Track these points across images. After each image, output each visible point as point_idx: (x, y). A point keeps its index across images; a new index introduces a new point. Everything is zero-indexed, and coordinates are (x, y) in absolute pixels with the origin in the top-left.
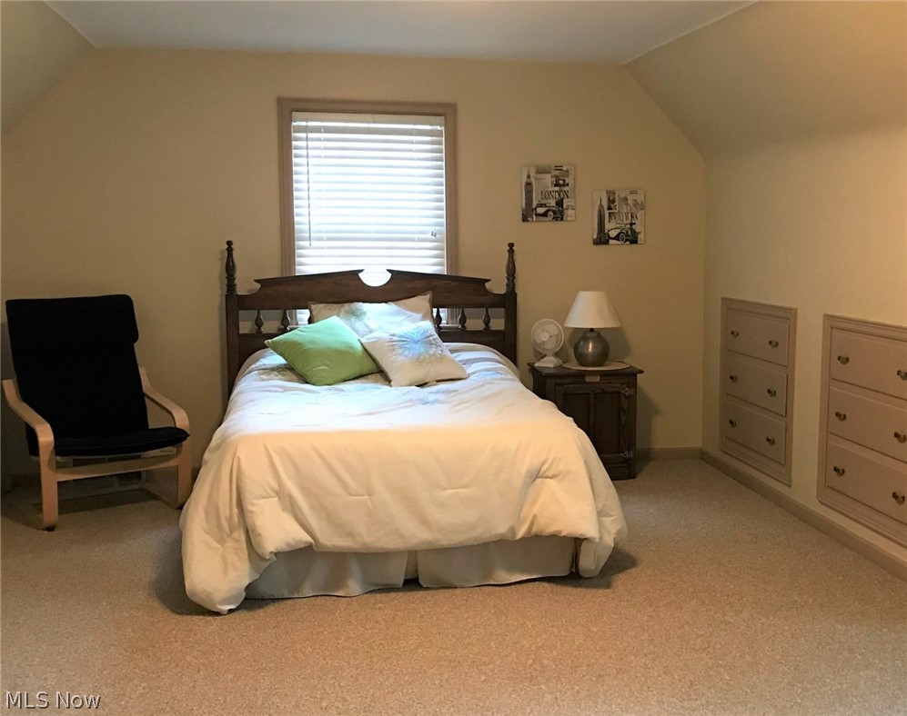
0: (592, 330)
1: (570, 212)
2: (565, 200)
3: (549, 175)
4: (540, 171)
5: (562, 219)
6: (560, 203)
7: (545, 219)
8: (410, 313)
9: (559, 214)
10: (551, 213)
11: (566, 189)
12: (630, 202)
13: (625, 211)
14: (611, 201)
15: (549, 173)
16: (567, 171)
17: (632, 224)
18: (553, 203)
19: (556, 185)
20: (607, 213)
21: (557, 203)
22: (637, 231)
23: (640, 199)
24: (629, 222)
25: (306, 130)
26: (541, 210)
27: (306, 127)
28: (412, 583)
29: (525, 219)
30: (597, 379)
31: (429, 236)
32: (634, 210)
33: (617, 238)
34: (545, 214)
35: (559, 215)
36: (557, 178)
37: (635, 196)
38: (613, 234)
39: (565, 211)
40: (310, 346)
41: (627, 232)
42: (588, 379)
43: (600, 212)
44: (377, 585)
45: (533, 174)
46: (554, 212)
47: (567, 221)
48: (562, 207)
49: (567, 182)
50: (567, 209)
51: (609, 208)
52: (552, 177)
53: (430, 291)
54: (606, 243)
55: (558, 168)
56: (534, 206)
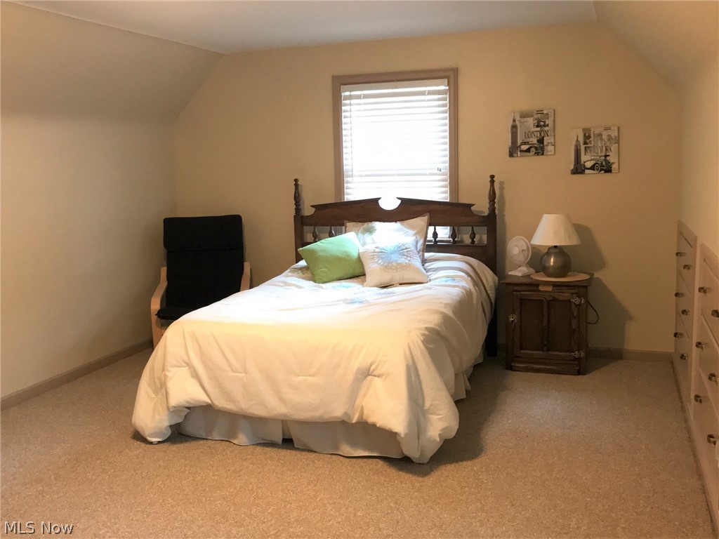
0: (555, 247)
1: (550, 148)
2: (545, 138)
3: (532, 118)
4: (524, 115)
5: (543, 154)
6: (541, 141)
7: (528, 154)
8: (407, 230)
9: (539, 149)
10: (533, 149)
11: (546, 129)
12: (604, 137)
13: (600, 145)
14: (587, 137)
15: (532, 116)
16: (547, 114)
17: (606, 156)
18: (534, 141)
19: (537, 126)
20: (583, 147)
21: (538, 141)
22: (611, 161)
23: (614, 134)
24: (603, 154)
25: (350, 97)
26: (524, 147)
27: (350, 96)
28: (288, 442)
29: (511, 155)
30: (550, 289)
31: (436, 172)
32: (608, 144)
33: (592, 168)
34: (528, 150)
35: (540, 151)
36: (539, 121)
37: (609, 132)
38: (589, 164)
39: (545, 147)
40: (321, 254)
41: (602, 163)
42: (541, 288)
43: (576, 146)
44: (263, 439)
45: (518, 118)
46: (536, 148)
47: (547, 155)
48: (543, 144)
49: (547, 123)
50: (547, 145)
51: (585, 143)
52: (534, 120)
53: (428, 214)
54: (582, 172)
55: (540, 112)
56: (519, 144)
